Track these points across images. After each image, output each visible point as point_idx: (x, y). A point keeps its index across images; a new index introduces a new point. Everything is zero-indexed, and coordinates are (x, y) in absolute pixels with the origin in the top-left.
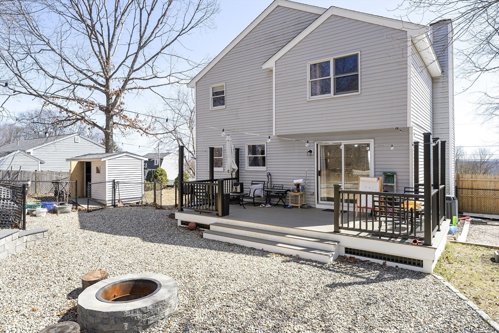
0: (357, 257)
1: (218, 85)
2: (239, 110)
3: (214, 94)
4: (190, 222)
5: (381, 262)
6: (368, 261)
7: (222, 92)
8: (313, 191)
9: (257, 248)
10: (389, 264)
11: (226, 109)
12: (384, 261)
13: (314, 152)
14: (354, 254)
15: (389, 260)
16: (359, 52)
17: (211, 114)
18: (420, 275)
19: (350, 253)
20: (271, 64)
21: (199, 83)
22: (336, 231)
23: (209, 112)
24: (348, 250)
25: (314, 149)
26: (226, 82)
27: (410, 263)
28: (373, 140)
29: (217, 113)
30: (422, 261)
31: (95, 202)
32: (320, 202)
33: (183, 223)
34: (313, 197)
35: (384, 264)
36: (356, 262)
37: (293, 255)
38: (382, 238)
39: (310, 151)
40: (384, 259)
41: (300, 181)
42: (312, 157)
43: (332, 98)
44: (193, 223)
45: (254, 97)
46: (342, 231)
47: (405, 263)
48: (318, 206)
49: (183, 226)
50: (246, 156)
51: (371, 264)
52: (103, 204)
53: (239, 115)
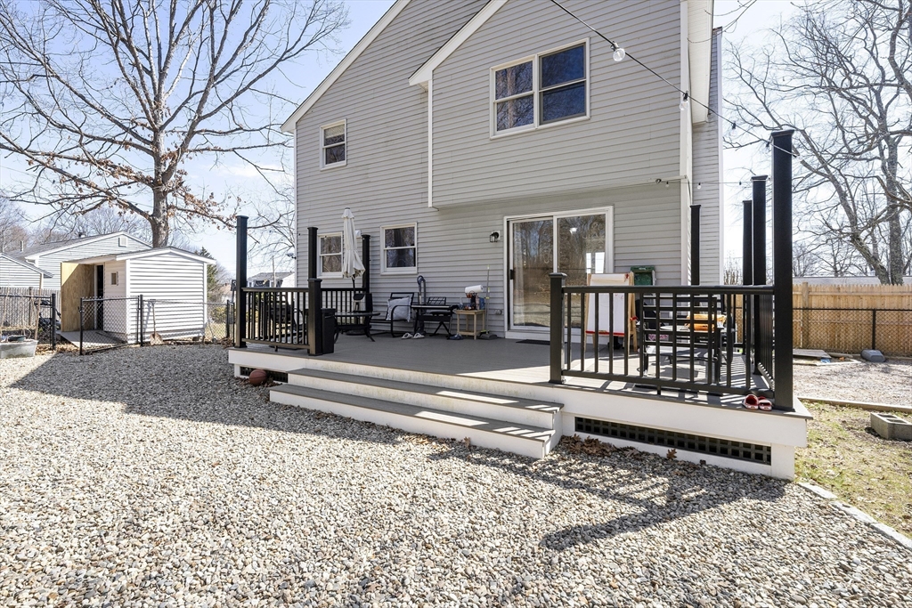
0: (603, 439)
1: (335, 124)
2: (369, 166)
3: (327, 141)
4: (253, 369)
5: (663, 451)
6: (632, 448)
7: (341, 138)
8: (499, 307)
9: (377, 422)
10: (682, 455)
11: (348, 166)
12: (670, 449)
13: (502, 236)
14: (597, 431)
15: (681, 446)
16: (587, 40)
17: (321, 176)
18: (771, 487)
19: (588, 430)
20: (424, 76)
21: (302, 122)
22: (555, 381)
23: (319, 173)
24: (582, 424)
25: (502, 231)
26: (348, 117)
27: (735, 455)
28: (611, 208)
29: (331, 174)
30: (769, 449)
31: (110, 336)
32: (512, 327)
33: (244, 371)
34: (500, 318)
35: (671, 456)
36: (603, 452)
37: (458, 439)
38: (663, 394)
39: (496, 235)
40: (670, 444)
41: (477, 288)
42: (499, 244)
43: (537, 130)
44: (260, 370)
45: (396, 142)
46: (568, 380)
47: (724, 453)
48: (509, 335)
49: (243, 377)
50: (381, 248)
51: (640, 457)
52: (120, 342)
53: (369, 176)
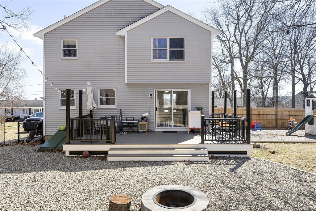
0: (215, 155)
1: (70, 40)
2: (91, 62)
3: (64, 46)
4: (83, 152)
5: (227, 155)
6: (221, 156)
7: (75, 46)
8: (153, 120)
9: (158, 161)
10: (231, 156)
11: (78, 60)
13: (154, 96)
14: (213, 154)
15: (231, 154)
16: (185, 37)
17: (62, 62)
18: (248, 158)
19: (211, 154)
20: (123, 32)
21: (47, 34)
22: (203, 143)
23: (60, 60)
25: (154, 94)
26: (79, 38)
27: (241, 154)
28: (190, 89)
29: (66, 62)
30: (247, 151)
32: (157, 127)
33: (71, 153)
34: (153, 124)
35: (229, 156)
36: (217, 158)
37: (186, 160)
38: (227, 143)
39: (151, 95)
40: (229, 154)
41: (147, 114)
42: (153, 98)
43: (168, 62)
44: (86, 151)
45: (105, 54)
47: (239, 154)
48: (156, 130)
50: (98, 97)
51: (224, 158)
53: (91, 66)
